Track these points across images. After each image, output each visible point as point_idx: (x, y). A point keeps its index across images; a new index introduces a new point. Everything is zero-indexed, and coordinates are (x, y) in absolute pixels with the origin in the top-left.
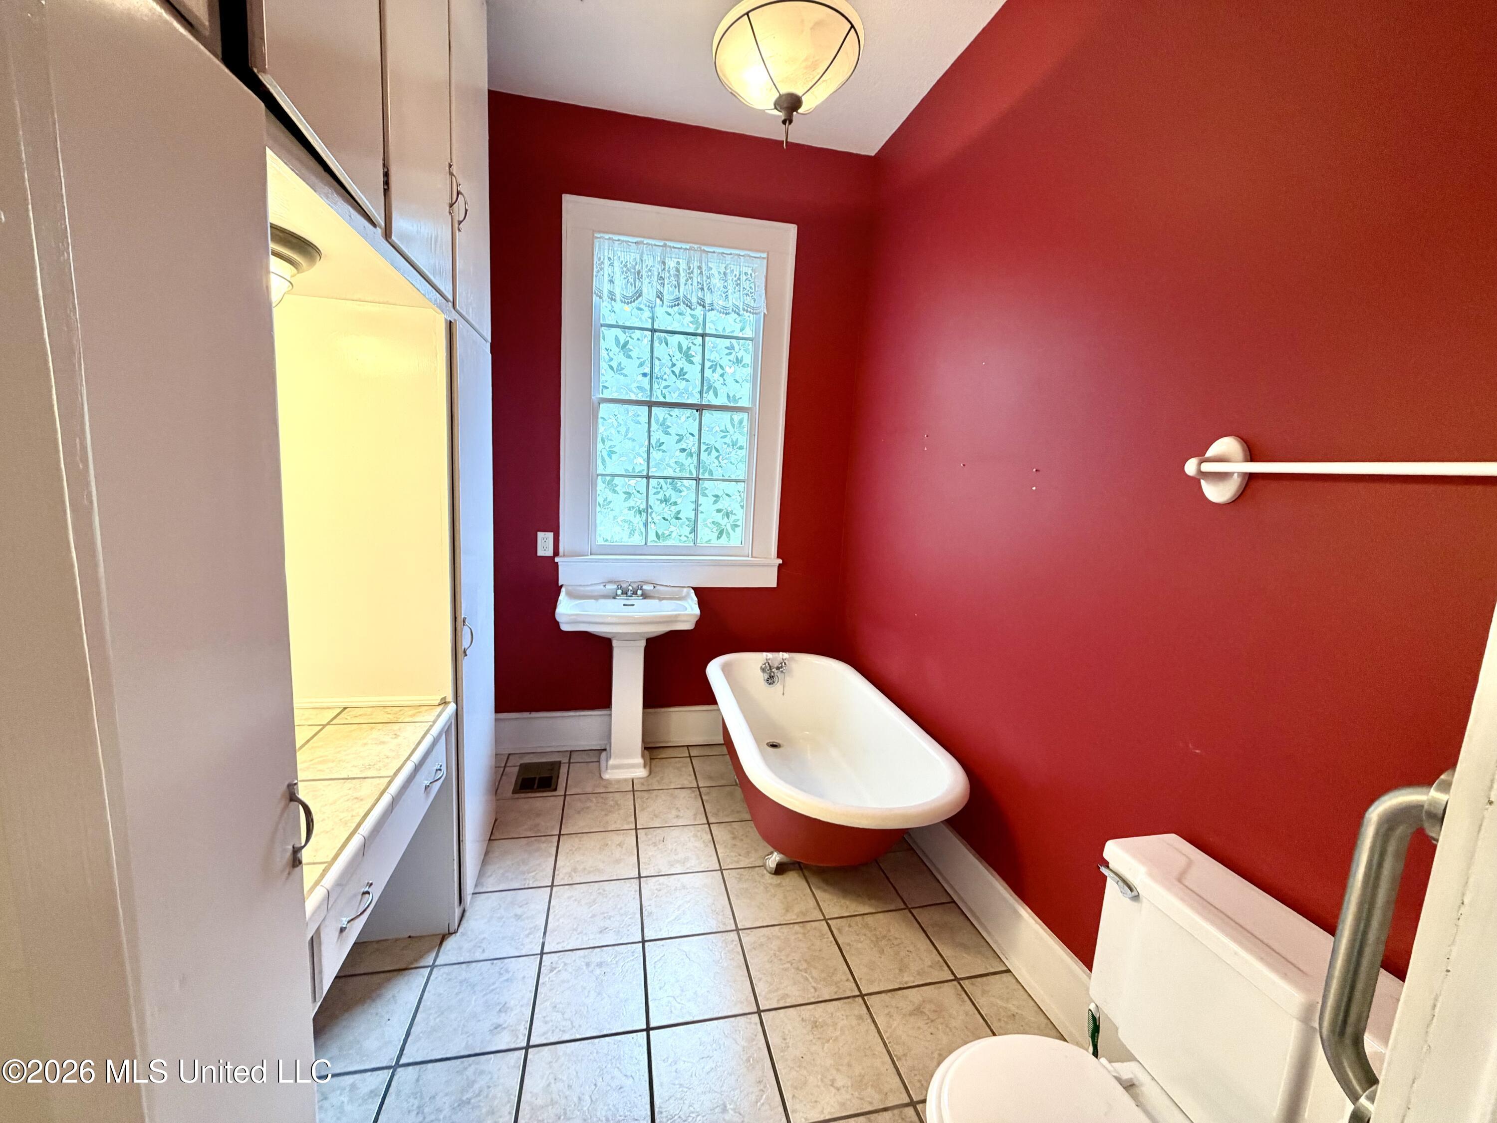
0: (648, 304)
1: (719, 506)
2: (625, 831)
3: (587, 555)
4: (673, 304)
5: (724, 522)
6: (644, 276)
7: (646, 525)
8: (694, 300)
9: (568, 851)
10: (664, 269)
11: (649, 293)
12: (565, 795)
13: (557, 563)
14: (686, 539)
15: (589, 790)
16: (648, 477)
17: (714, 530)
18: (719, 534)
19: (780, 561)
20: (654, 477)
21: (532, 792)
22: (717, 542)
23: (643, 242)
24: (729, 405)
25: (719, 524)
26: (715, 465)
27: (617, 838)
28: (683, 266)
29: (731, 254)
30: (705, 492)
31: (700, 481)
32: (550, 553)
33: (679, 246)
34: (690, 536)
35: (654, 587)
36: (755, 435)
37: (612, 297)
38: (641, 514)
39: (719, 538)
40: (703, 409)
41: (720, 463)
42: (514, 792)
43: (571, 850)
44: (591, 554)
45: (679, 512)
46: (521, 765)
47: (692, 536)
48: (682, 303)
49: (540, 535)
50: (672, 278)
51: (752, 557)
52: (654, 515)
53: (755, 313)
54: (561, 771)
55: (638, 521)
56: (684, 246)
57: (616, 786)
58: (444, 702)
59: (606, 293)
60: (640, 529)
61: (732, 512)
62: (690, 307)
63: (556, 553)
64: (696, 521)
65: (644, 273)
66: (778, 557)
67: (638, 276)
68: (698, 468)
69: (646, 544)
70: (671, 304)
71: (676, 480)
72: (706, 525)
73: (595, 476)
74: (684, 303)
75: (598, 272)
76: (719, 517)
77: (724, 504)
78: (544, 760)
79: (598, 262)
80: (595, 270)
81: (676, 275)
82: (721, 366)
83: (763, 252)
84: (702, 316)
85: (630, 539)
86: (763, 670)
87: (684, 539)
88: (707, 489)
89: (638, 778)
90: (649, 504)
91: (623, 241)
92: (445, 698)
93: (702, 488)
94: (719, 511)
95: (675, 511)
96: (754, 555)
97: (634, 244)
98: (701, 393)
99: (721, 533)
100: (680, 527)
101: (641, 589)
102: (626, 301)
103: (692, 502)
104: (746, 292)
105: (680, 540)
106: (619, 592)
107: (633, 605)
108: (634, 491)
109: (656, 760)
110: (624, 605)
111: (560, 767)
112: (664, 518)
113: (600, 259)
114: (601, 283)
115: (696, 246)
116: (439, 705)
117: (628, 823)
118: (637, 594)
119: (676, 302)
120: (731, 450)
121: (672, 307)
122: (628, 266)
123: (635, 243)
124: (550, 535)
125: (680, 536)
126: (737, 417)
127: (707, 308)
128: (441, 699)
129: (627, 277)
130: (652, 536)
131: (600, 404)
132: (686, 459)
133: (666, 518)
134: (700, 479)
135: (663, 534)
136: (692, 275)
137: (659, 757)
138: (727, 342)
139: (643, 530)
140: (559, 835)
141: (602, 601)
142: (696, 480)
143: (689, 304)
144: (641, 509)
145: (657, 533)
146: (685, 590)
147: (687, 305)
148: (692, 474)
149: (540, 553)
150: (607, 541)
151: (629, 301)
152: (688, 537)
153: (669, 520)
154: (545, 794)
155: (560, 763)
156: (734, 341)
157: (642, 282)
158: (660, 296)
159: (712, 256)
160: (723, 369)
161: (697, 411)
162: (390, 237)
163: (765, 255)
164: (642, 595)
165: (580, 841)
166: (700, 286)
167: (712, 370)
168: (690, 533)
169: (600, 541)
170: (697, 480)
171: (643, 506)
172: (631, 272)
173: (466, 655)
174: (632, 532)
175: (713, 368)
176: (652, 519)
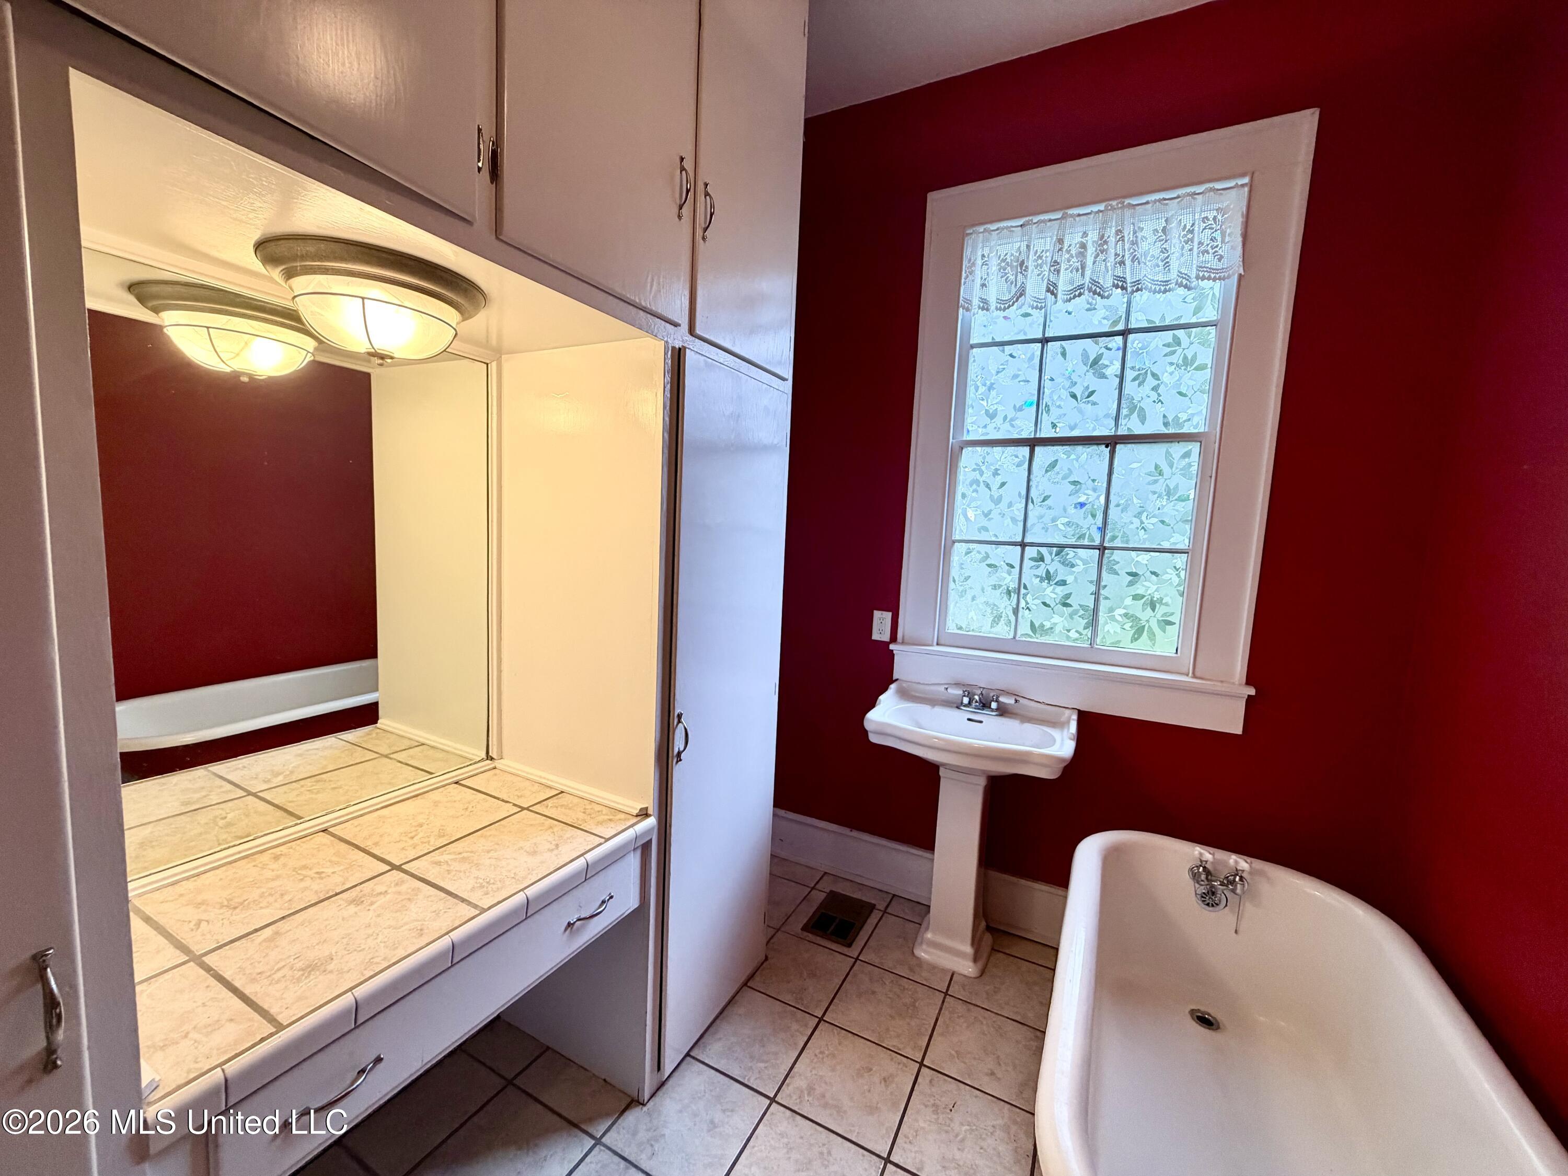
0: (1035, 304)
1: (1139, 589)
2: (904, 1060)
3: (932, 645)
4: (1072, 296)
5: (1145, 615)
6: (1030, 268)
7: (1016, 611)
8: (1108, 282)
9: (817, 1051)
10: (1060, 249)
11: (1035, 286)
12: (857, 959)
13: (892, 651)
14: (1077, 635)
15: (888, 965)
16: (1023, 545)
17: (1127, 626)
18: (1134, 634)
19: (1252, 691)
20: (1032, 545)
21: (822, 937)
22: (1132, 646)
23: (1032, 220)
24: (1167, 432)
25: (1137, 618)
26: (1133, 527)
27: (886, 1064)
28: (1093, 236)
29: (1178, 197)
30: (1114, 567)
31: (1106, 551)
32: (886, 637)
33: (1089, 211)
34: (1085, 632)
35: (1016, 701)
36: (1211, 477)
37: (985, 306)
38: (1010, 596)
39: (1135, 639)
40: (1116, 443)
41: (1142, 522)
42: (805, 928)
43: (821, 1053)
44: (938, 644)
45: (1068, 596)
46: (831, 892)
47: (1088, 632)
48: (1086, 292)
49: (877, 614)
50: (1075, 259)
51: (1194, 676)
52: (1029, 598)
53: (1220, 279)
54: (869, 921)
55: (1006, 605)
56: (1095, 208)
57: (924, 974)
58: (644, 814)
59: (976, 302)
60: (1008, 617)
61: (1160, 600)
62: (1099, 294)
63: (894, 638)
64: (1096, 610)
65: (1031, 264)
66: (1249, 682)
67: (1021, 269)
68: (1103, 529)
69: (1014, 638)
70: (1068, 297)
71: (1066, 549)
72: (1113, 619)
73: (949, 543)
74: (1090, 290)
75: (967, 277)
76: (1137, 608)
77: (1147, 587)
78: (857, 895)
79: (968, 265)
80: (964, 275)
81: (1080, 253)
82: (1154, 375)
83: (1243, 175)
84: (1125, 305)
85: (992, 630)
86: (1195, 876)
87: (1075, 635)
88: (1118, 563)
89: (959, 974)
90: (1023, 581)
91: (1003, 229)
92: (647, 808)
93: (1109, 562)
94: (1136, 597)
95: (1061, 594)
96: (1198, 674)
97: (1020, 228)
98: (1117, 419)
99: (1139, 632)
100: (1068, 618)
101: (996, 701)
102: (1002, 306)
103: (1091, 582)
104: (1202, 248)
105: (1068, 637)
106: (966, 700)
107: (981, 722)
108: (1002, 563)
109: (1001, 955)
110: (969, 720)
111: (871, 912)
112: (1045, 604)
113: (970, 260)
114: (971, 290)
115: (1114, 203)
116: (637, 816)
117: (915, 1047)
118: (990, 707)
119: (1077, 292)
120: (1164, 503)
121: (1070, 300)
122: (1009, 260)
123: (1021, 226)
124: (888, 615)
125: (1069, 631)
126: (1177, 449)
127: (1129, 289)
128: (641, 810)
129: (1006, 274)
130: (1024, 628)
131: (962, 449)
132: (1085, 518)
133: (1048, 603)
134: (1105, 548)
135: (1042, 626)
136: (1105, 247)
137: (1007, 951)
138: (1168, 336)
139: (1013, 618)
140: (821, 1020)
141: (939, 710)
142: (1099, 549)
143: (1098, 290)
144: (1010, 589)
145: (1032, 624)
146: (1067, 712)
147: (1095, 293)
148: (1093, 541)
149: (876, 636)
150: (960, 628)
151: (1006, 306)
152: (1081, 634)
153: (1052, 606)
154: (834, 946)
155: (872, 907)
156: (1180, 333)
157: (1026, 277)
158: (1052, 290)
159: (1145, 210)
160: (1158, 379)
161: (1107, 447)
162: (501, 234)
163: (1246, 180)
164: (997, 710)
165: (840, 1044)
166: (1118, 259)
167: (1137, 382)
168: (1085, 628)
169: (951, 628)
170: (1102, 549)
171: (1013, 585)
172: (1012, 267)
173: (681, 760)
174: (997, 619)
175: (1140, 379)
176: (1027, 603)
